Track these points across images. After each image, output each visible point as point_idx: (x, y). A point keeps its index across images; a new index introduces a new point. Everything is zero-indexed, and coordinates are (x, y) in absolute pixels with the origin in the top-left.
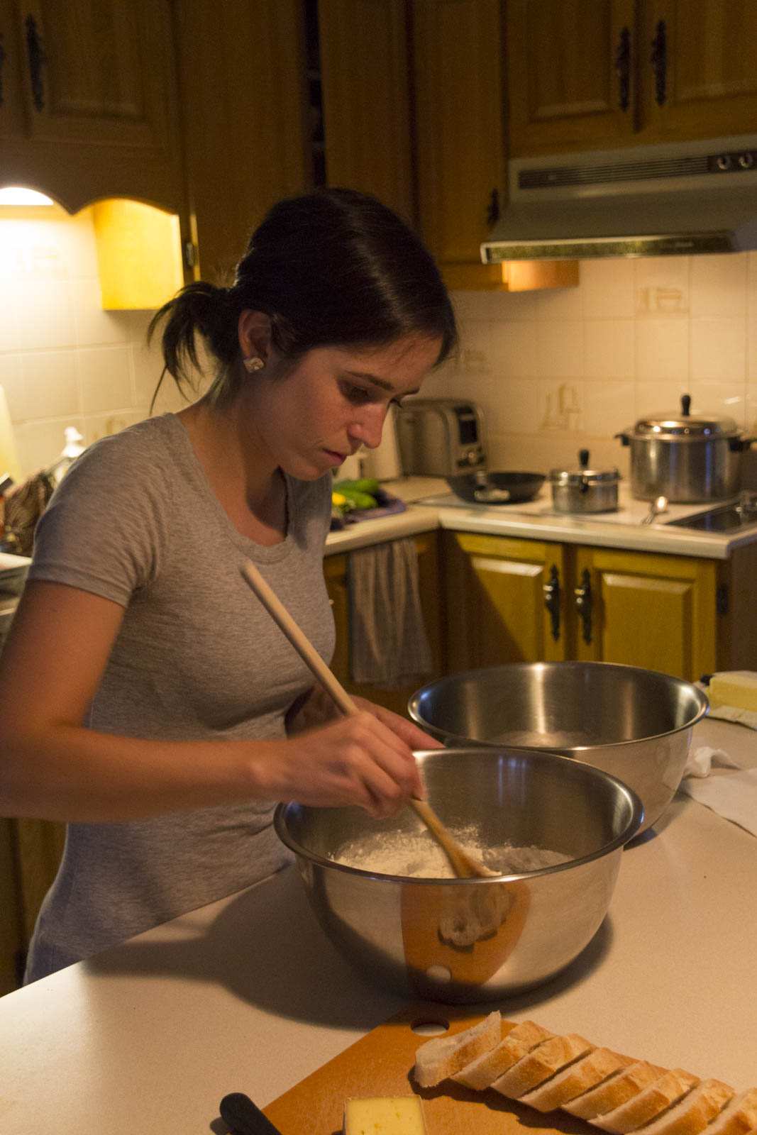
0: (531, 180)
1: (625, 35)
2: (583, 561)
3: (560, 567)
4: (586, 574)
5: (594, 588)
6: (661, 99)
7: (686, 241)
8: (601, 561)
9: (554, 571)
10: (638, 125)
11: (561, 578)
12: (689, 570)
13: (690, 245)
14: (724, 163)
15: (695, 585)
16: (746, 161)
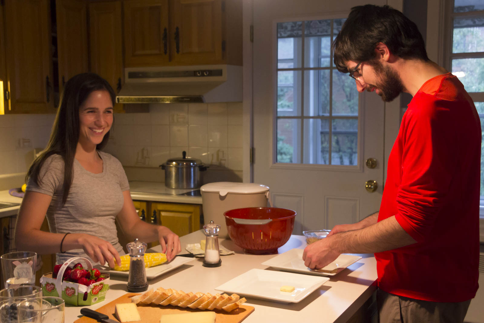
0: (132, 75)
1: (165, 30)
2: (154, 207)
3: (145, 210)
4: (155, 212)
5: (158, 217)
6: (178, 51)
7: (188, 98)
8: (160, 207)
9: (143, 212)
10: (170, 59)
11: (145, 214)
12: (190, 209)
13: (189, 99)
14: (199, 73)
15: (193, 214)
16: (206, 73)
